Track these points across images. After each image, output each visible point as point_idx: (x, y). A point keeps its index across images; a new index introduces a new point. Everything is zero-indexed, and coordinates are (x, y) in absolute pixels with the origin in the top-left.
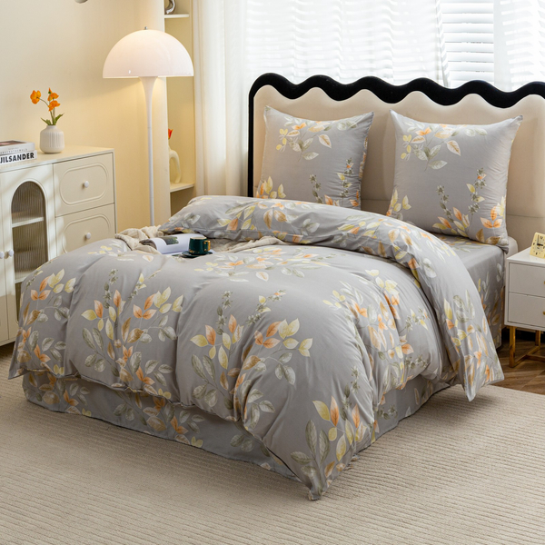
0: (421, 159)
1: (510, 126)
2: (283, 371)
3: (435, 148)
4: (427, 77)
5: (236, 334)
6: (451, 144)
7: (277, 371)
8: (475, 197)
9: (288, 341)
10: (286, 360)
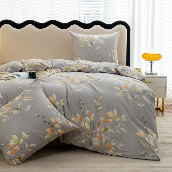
0: (90, 46)
1: (118, 34)
2: (120, 130)
3: (95, 42)
4: (76, 20)
5: (91, 117)
6: (100, 40)
7: (118, 131)
8: (112, 58)
9: (116, 119)
10: (119, 126)
